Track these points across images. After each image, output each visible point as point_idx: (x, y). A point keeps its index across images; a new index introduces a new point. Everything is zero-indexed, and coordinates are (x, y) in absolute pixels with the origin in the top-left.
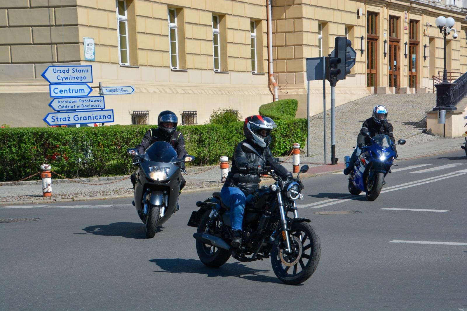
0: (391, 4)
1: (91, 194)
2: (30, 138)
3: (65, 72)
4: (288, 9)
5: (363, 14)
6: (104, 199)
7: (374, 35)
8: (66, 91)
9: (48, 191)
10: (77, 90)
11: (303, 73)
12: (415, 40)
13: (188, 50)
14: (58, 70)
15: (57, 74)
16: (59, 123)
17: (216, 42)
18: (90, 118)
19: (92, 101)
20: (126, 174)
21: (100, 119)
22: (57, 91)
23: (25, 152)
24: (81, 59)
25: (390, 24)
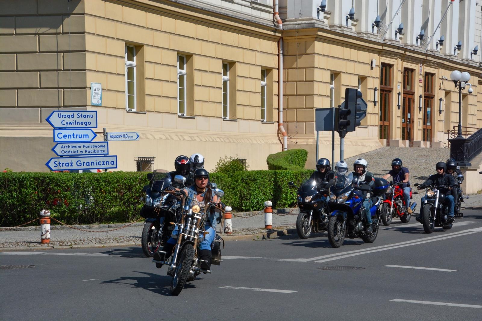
1: (90, 241)
2: (31, 183)
4: (300, 58)
5: (376, 65)
6: (103, 247)
7: (387, 86)
8: (70, 136)
9: (46, 237)
10: (82, 135)
11: (312, 123)
12: (430, 93)
13: (196, 97)
14: (63, 115)
15: (62, 119)
16: (62, 168)
17: (225, 90)
18: (93, 164)
19: (96, 147)
20: (128, 222)
21: (103, 165)
22: (60, 136)
23: (25, 197)
24: (88, 104)
25: (404, 76)
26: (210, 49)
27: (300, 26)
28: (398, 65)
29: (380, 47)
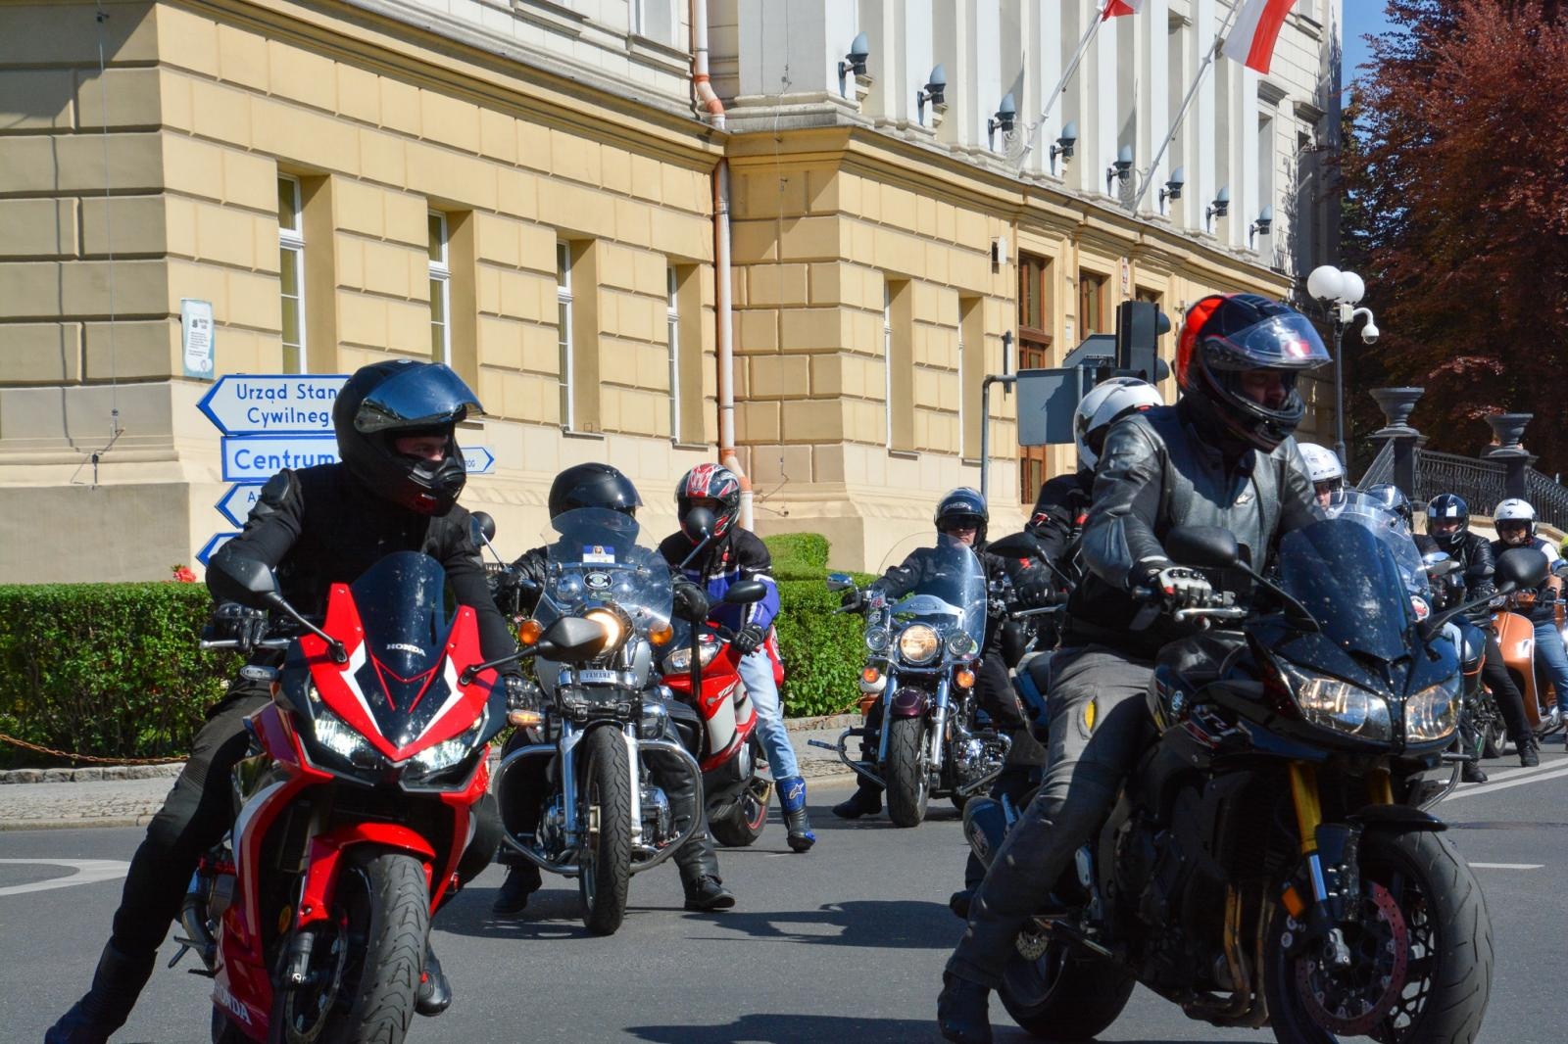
0: (1087, 230)
2: (175, 615)
3: (273, 397)
4: (789, 228)
5: (1008, 259)
7: (1034, 328)
10: (312, 457)
11: (841, 447)
13: (484, 354)
14: (252, 391)
15: (249, 403)
22: (245, 459)
23: (154, 664)
24: (174, 373)
25: (1081, 295)
26: (522, 193)
27: (786, 122)
28: (1066, 258)
29: (1017, 198)
